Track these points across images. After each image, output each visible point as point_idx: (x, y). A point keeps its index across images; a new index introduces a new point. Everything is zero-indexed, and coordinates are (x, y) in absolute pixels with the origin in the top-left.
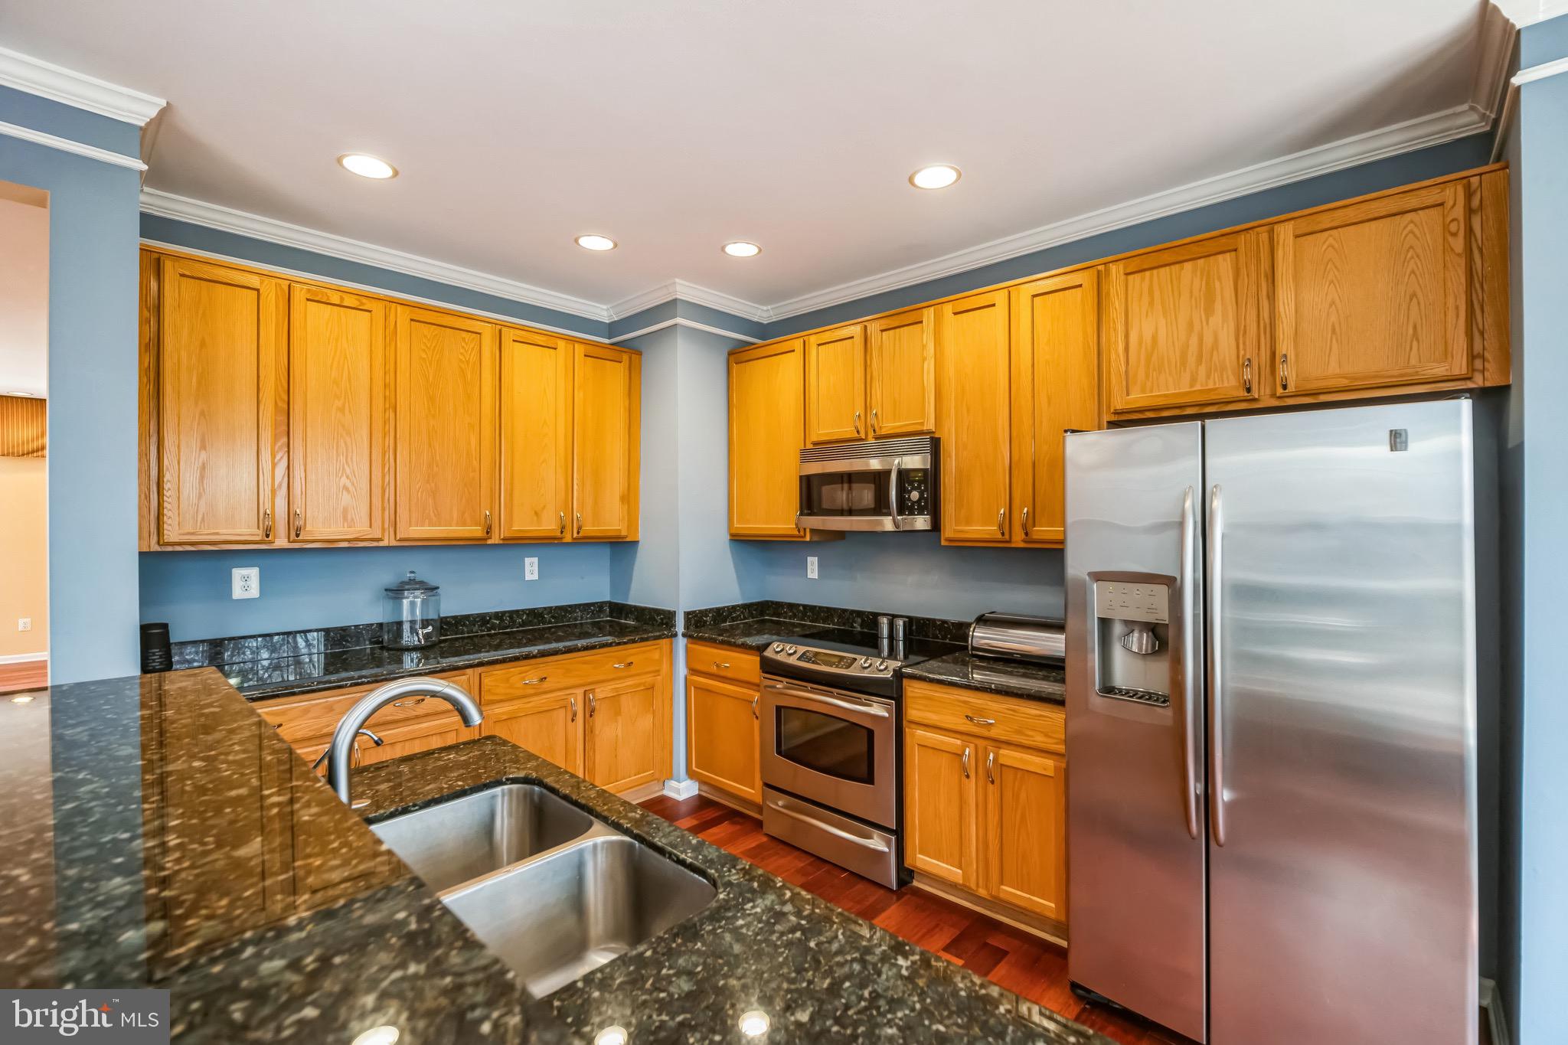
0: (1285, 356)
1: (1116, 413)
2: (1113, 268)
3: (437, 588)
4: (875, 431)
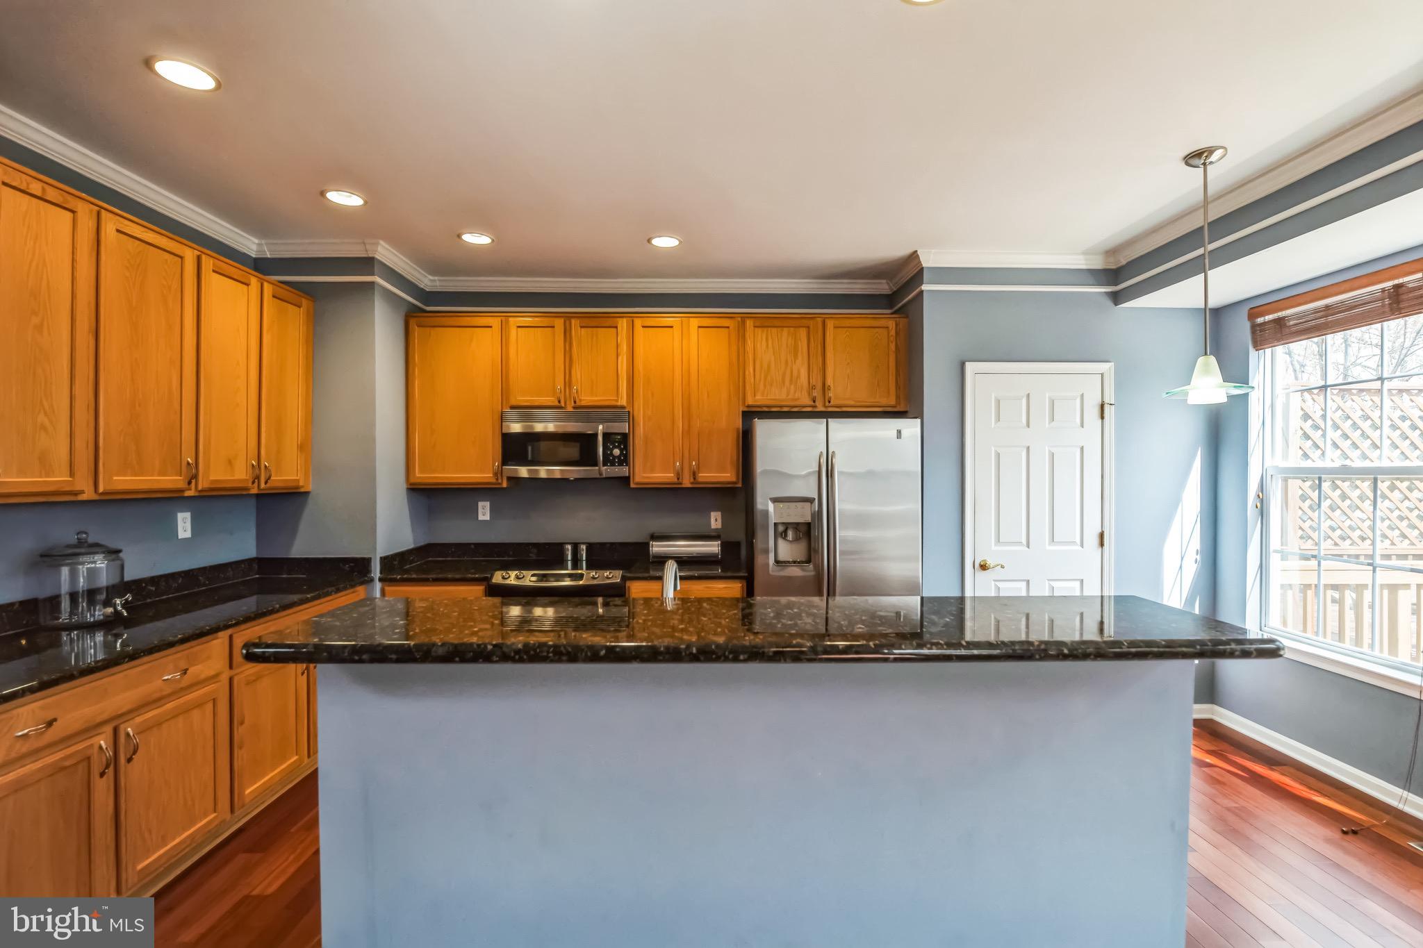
0: (829, 386)
1: (748, 406)
3: (120, 551)
4: (575, 402)
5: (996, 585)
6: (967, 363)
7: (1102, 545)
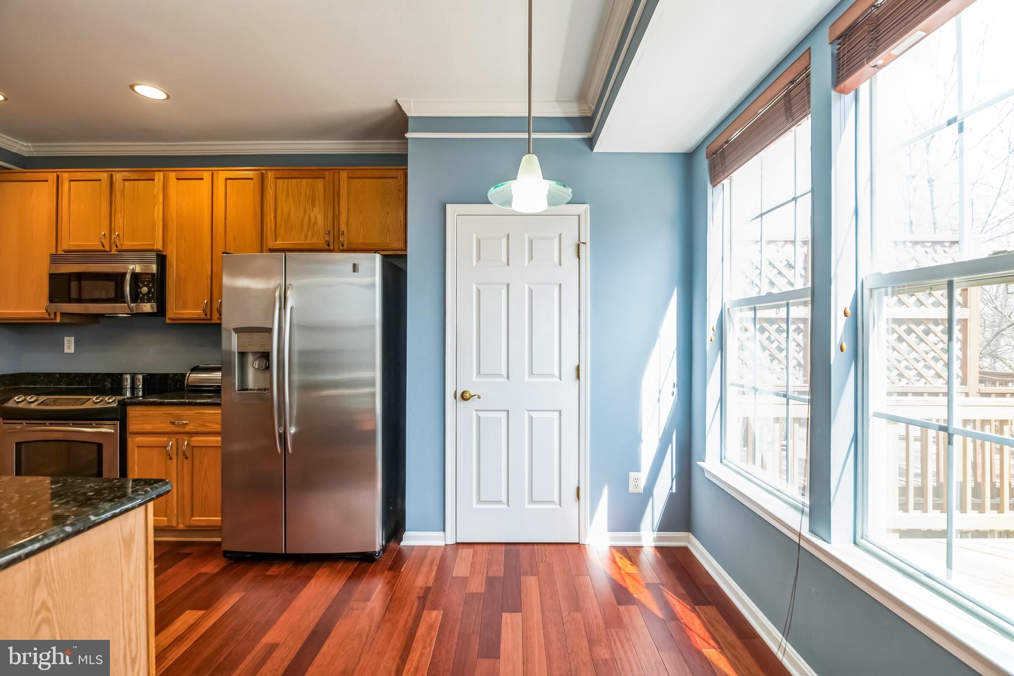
0: (343, 232)
1: (270, 250)
2: (269, 173)
4: (116, 246)
5: (477, 415)
6: (447, 205)
7: (578, 377)
